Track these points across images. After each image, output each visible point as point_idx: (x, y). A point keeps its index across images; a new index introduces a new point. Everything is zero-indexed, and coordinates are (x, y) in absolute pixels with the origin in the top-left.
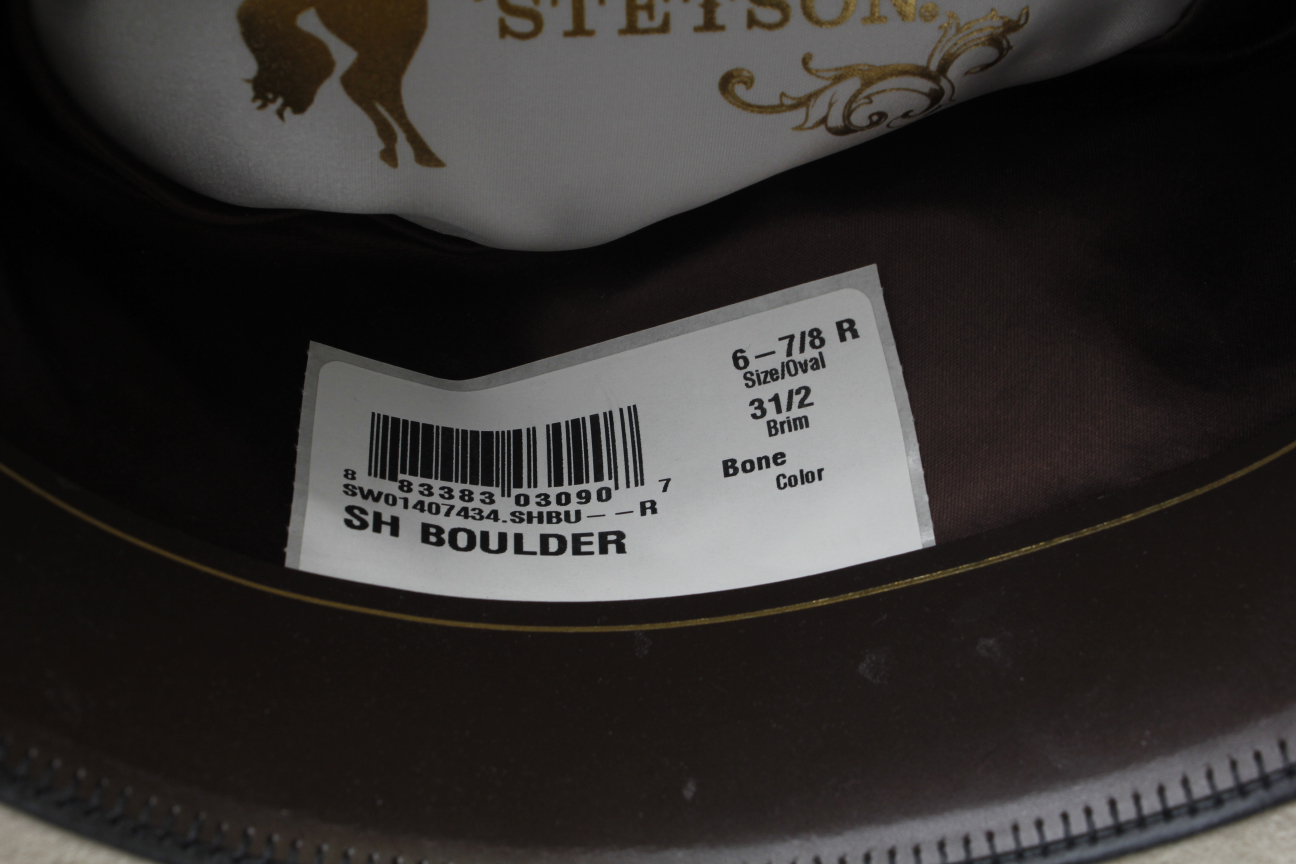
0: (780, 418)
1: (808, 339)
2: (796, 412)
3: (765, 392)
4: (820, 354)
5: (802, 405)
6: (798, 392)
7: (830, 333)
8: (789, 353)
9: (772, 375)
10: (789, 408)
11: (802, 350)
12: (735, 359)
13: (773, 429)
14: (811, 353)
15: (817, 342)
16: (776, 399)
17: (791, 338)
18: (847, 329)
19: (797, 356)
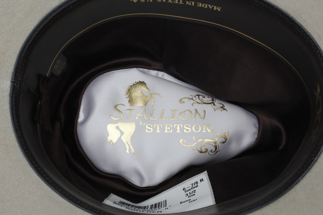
0: (190, 195)
1: (195, 183)
2: (193, 194)
3: (188, 193)
4: (197, 185)
5: (194, 193)
6: (194, 191)
7: (199, 181)
8: (192, 186)
9: (189, 190)
10: (192, 193)
11: (194, 185)
12: (183, 189)
13: (189, 197)
14: (196, 185)
15: (197, 183)
16: (190, 193)
17: (193, 184)
18: (202, 180)
19: (193, 186)
